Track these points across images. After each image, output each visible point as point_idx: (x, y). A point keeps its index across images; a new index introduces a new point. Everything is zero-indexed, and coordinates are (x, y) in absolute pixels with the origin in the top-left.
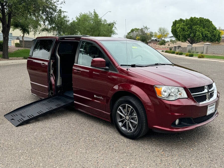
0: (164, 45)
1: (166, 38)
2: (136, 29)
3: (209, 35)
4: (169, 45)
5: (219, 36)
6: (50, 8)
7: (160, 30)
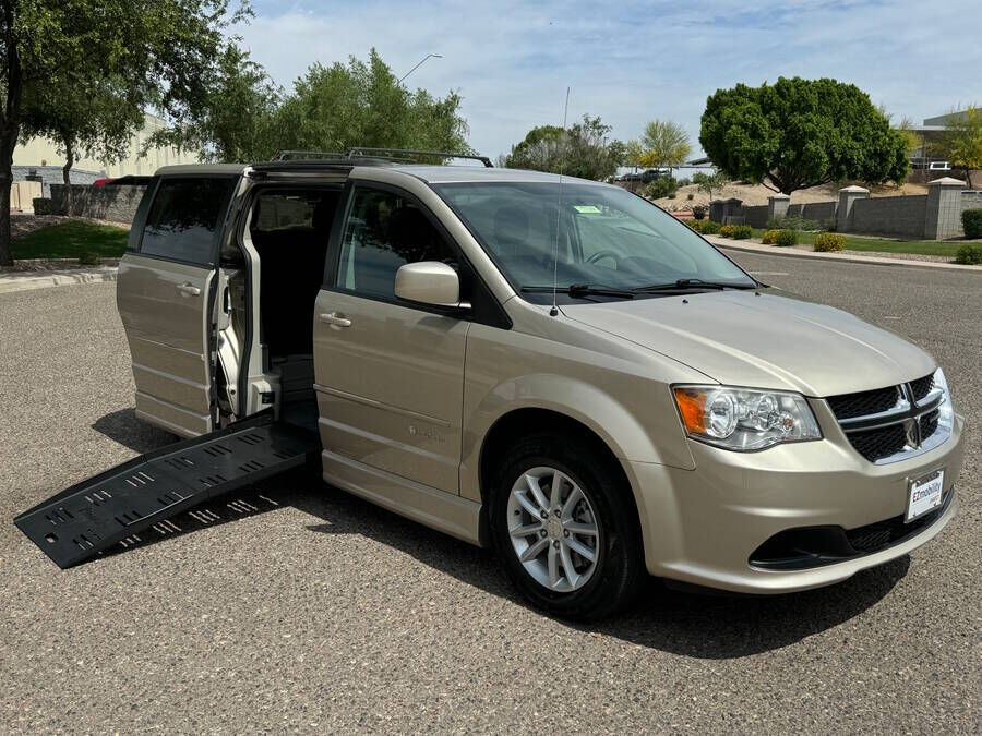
0: (672, 197)
1: (677, 168)
2: (548, 130)
3: (859, 155)
4: (691, 198)
5: (900, 157)
6: (189, 43)
7: (652, 132)
